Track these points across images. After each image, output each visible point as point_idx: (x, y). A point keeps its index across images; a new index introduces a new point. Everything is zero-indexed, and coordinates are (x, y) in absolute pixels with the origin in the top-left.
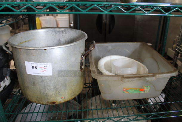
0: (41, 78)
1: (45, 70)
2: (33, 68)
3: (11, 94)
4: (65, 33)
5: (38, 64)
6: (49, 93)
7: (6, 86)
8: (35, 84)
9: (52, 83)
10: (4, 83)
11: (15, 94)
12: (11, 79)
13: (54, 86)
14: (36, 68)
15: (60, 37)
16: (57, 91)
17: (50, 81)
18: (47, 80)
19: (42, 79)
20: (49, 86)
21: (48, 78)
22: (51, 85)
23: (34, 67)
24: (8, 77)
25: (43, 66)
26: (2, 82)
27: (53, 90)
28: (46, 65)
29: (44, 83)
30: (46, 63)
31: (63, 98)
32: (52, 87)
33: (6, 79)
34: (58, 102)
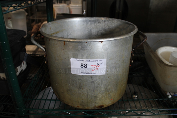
0: (90, 78)
1: (98, 68)
2: (82, 66)
3: (27, 79)
4: (98, 22)
5: (89, 61)
6: (98, 96)
7: (22, 71)
8: (81, 86)
9: (104, 83)
10: (21, 67)
11: (30, 79)
12: (27, 64)
13: (106, 87)
14: (86, 67)
15: (91, 28)
16: (108, 93)
17: (102, 81)
18: (98, 81)
19: (92, 80)
20: (100, 88)
21: (100, 78)
22: (102, 86)
23: (84, 66)
24: (24, 62)
25: (96, 63)
26: (19, 66)
27: (103, 92)
28: (99, 62)
29: (94, 84)
30: (99, 60)
31: (112, 101)
32: (103, 89)
33: (22, 64)
34: (106, 105)
